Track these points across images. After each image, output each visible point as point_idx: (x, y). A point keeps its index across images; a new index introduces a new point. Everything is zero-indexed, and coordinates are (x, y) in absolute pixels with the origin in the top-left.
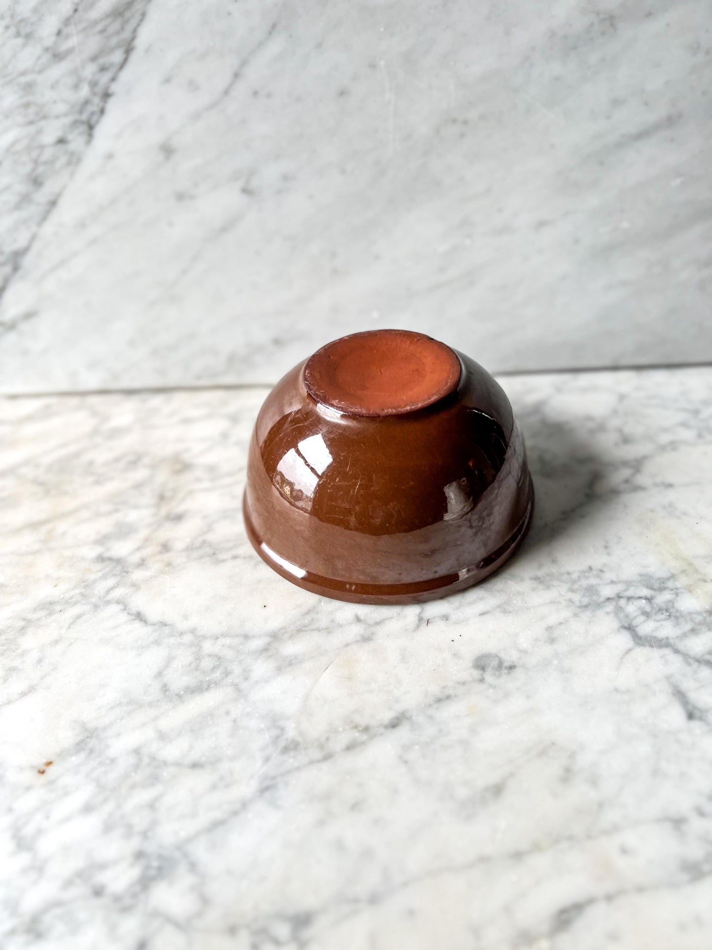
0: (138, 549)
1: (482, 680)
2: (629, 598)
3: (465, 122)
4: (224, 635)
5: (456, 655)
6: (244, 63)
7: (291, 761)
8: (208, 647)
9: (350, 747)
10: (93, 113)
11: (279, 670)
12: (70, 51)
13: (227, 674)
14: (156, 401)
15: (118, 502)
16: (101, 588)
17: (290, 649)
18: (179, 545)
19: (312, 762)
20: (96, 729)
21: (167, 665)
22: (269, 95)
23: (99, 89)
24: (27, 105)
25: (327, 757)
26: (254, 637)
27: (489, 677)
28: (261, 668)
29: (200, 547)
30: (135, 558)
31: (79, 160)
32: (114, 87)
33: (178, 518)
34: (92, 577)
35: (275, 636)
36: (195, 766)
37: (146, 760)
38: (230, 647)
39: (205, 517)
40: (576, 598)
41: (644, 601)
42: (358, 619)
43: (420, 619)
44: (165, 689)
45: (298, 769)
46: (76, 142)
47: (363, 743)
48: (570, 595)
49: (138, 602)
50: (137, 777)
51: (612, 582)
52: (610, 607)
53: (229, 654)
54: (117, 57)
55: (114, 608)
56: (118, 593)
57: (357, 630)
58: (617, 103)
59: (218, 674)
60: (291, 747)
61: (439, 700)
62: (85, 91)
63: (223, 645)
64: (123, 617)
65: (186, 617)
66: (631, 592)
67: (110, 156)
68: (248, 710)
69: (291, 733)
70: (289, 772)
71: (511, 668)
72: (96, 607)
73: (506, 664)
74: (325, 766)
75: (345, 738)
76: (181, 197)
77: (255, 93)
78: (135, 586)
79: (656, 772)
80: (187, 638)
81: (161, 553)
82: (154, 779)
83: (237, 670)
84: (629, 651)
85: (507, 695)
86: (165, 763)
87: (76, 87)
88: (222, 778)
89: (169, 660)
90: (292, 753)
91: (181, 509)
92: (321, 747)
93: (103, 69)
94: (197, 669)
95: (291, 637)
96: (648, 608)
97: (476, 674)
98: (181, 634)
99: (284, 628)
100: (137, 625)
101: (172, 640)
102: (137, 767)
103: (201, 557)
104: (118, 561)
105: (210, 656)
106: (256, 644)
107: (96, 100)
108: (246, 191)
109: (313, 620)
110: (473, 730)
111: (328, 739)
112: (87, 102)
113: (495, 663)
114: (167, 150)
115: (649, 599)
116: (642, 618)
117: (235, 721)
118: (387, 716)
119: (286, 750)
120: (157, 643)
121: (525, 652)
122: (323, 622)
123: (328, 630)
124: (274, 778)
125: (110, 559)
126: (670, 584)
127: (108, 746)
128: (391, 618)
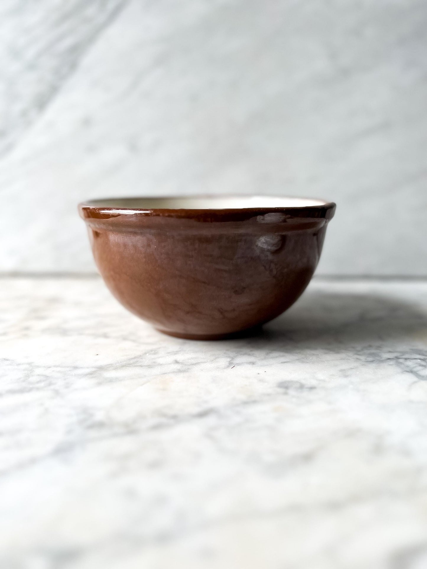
0: (5, 328)
1: (285, 394)
2: (407, 359)
4: (56, 366)
5: (261, 381)
7: (93, 434)
9: (157, 427)
11: (99, 384)
13: (51, 384)
17: (113, 374)
18: (37, 328)
25: (131, 432)
26: (82, 368)
27: (292, 392)
28: (83, 383)
29: (54, 329)
33: (42, 318)
38: (59, 372)
39: (64, 318)
40: (363, 358)
42: (177, 362)
43: (230, 363)
47: (169, 425)
48: (357, 357)
51: (390, 352)
52: (391, 363)
53: (57, 375)
59: (41, 385)
60: (97, 426)
61: (246, 403)
63: (53, 371)
65: (27, 357)
68: (62, 404)
69: (99, 417)
71: (312, 388)
73: (307, 386)
75: (152, 421)
76: (90, 148)
80: (23, 367)
81: (21, 330)
83: (60, 383)
84: (415, 382)
85: (309, 402)
88: (17, 442)
90: (96, 429)
92: (127, 426)
94: (24, 381)
95: (115, 369)
96: (424, 364)
97: (280, 390)
98: (19, 364)
99: (111, 364)
105: (38, 375)
109: (137, 361)
110: (279, 420)
111: (135, 422)
113: (297, 385)
115: (423, 360)
116: (420, 368)
117: (46, 409)
118: (196, 410)
119: (92, 427)
121: (324, 381)
122: (146, 362)
123: (149, 367)
124: (72, 444)
128: (205, 362)
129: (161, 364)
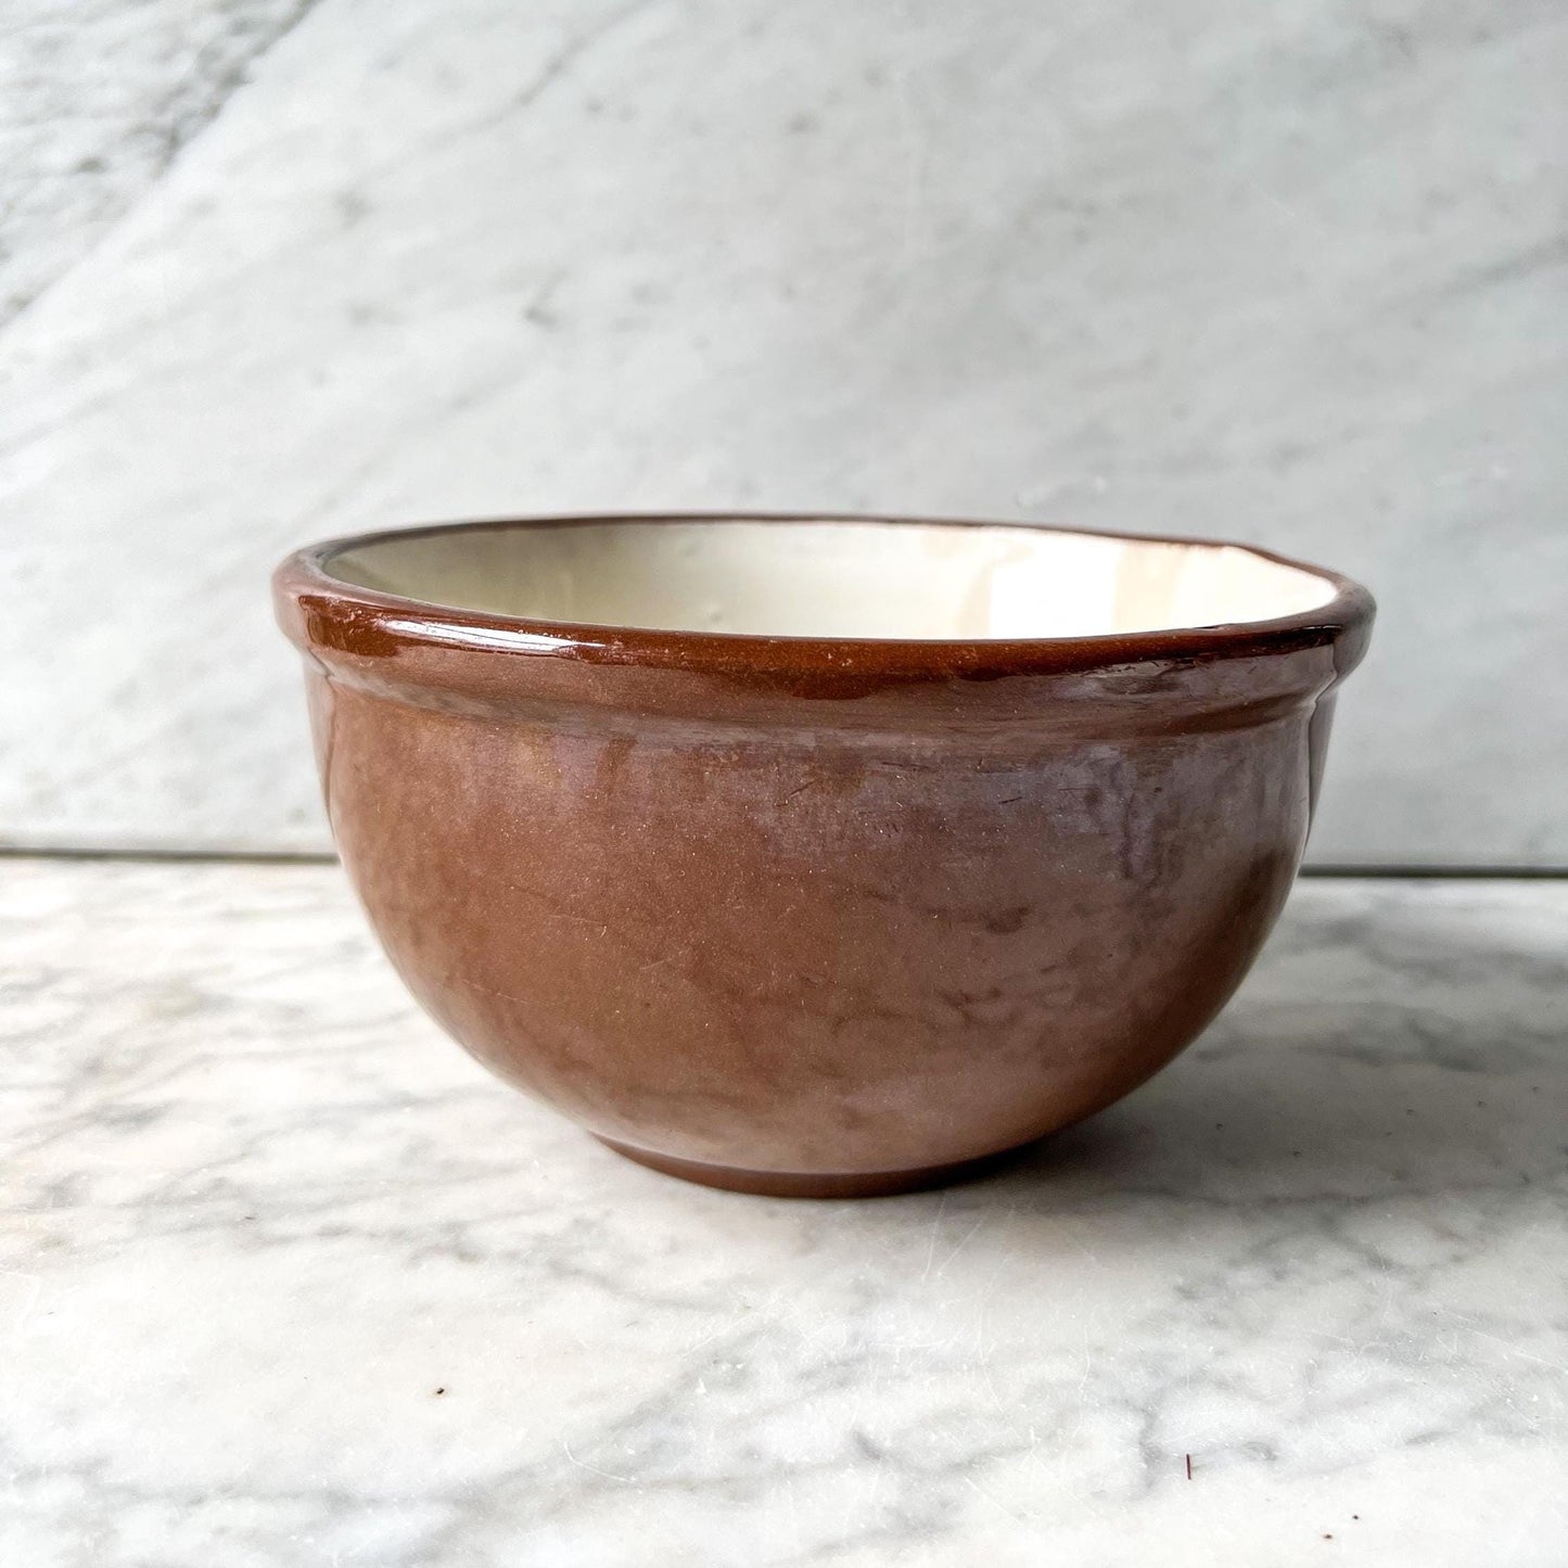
4: (231, 1491)
6: (577, 45)
8: (143, 1532)
10: (190, 115)
22: (626, 114)
23: (218, 67)
24: (32, 84)
26: (374, 1502)
29: (198, 1198)
31: (124, 211)
32: (256, 66)
35: (478, 1504)
39: (239, 1121)
42: (867, 1451)
43: (1152, 1456)
46: (128, 169)
57: (866, 1490)
62: (184, 67)
63: (222, 1531)
67: (203, 208)
76: (362, 315)
77: (594, 108)
80: (56, 1494)
81: (36, 1207)
87: (166, 57)
93: (240, 28)
95: (557, 1509)
98: (30, 1476)
99: (524, 1473)
103: (191, 1228)
107: (206, 89)
108: (534, 315)
109: (657, 1446)
112: (181, 90)
114: (353, 207)
122: (710, 1454)
123: (734, 1489)
128: (1017, 1450)
129: (787, 1472)
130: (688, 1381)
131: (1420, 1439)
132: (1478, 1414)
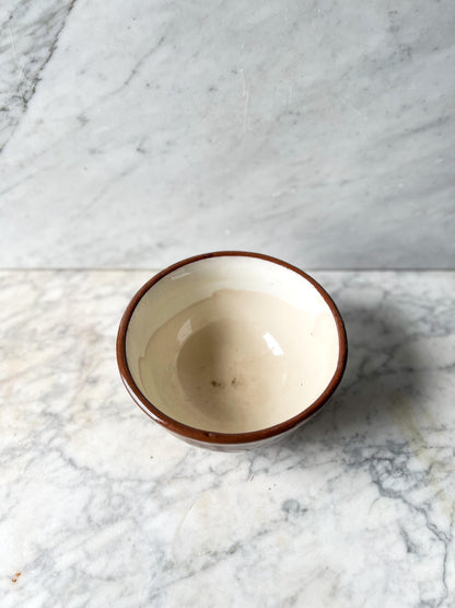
0: (69, 406)
1: (286, 520)
2: (380, 459)
3: (298, 114)
4: (126, 479)
5: (271, 500)
6: (140, 64)
7: (169, 577)
8: (116, 488)
9: (205, 568)
10: (27, 92)
11: (161, 508)
12: (8, 47)
13: (129, 509)
14: (77, 279)
15: (54, 366)
16: (45, 437)
17: (169, 491)
18: (95, 405)
19: (182, 578)
20: (47, 550)
21: (90, 501)
22: (158, 87)
23: (31, 75)
25: (191, 574)
26: (145, 481)
27: (291, 517)
28: (150, 506)
29: (109, 407)
30: (66, 415)
31: (18, 123)
32: (43, 74)
33: (94, 382)
34: (40, 429)
35: (159, 482)
36: (110, 579)
37: (79, 574)
38: (131, 488)
40: (347, 457)
41: (388, 462)
42: (211, 470)
43: (251, 471)
44: (89, 520)
45: (173, 583)
46: (15, 110)
47: (213, 564)
48: (344, 456)
49: (70, 450)
50: (74, 587)
51: (370, 446)
52: (367, 467)
53: (129, 494)
54: (44, 53)
55: (55, 455)
56: (57, 442)
57: (210, 478)
58: (405, 108)
59: (122, 510)
60: (169, 567)
61: (260, 534)
63: (126, 487)
64: (60, 463)
65: (101, 464)
66: (380, 455)
67: (40, 122)
68: (142, 537)
69: (169, 557)
70: (168, 585)
71: (305, 510)
72: (43, 453)
73: (302, 508)
74: (190, 581)
75: (202, 560)
76: (93, 152)
77: (148, 85)
78: (68, 437)
79: (386, 590)
80: (103, 481)
81: (83, 411)
82: (85, 588)
83: (135, 507)
84: (377, 499)
85: (301, 532)
86: (91, 577)
87: (14, 72)
88: (126, 589)
89: (92, 497)
90: (169, 571)
91: (95, 374)
92: (188, 567)
93: (33, 61)
94: (109, 504)
95: (169, 483)
96: (390, 468)
97: (283, 514)
98: (99, 477)
99: (163, 475)
100: (70, 469)
101: (92, 482)
102: (73, 579)
103: (110, 415)
104: (56, 416)
105: (118, 495)
106: (147, 486)
107: (29, 83)
108: (140, 150)
109: (182, 470)
110: (280, 557)
111: (191, 561)
112: (22, 84)
113: (295, 507)
114: (83, 120)
115: (391, 461)
116: (386, 475)
117: (134, 546)
118: (228, 545)
119: (166, 568)
120: (83, 483)
121: (314, 499)
122: (189, 472)
123: (192, 478)
124: (158, 589)
125: (51, 414)
126: (404, 449)
127: (54, 563)
128: (231, 470)
129: (200, 475)
130: (187, 455)
131: (290, 468)
132: (300, 463)
